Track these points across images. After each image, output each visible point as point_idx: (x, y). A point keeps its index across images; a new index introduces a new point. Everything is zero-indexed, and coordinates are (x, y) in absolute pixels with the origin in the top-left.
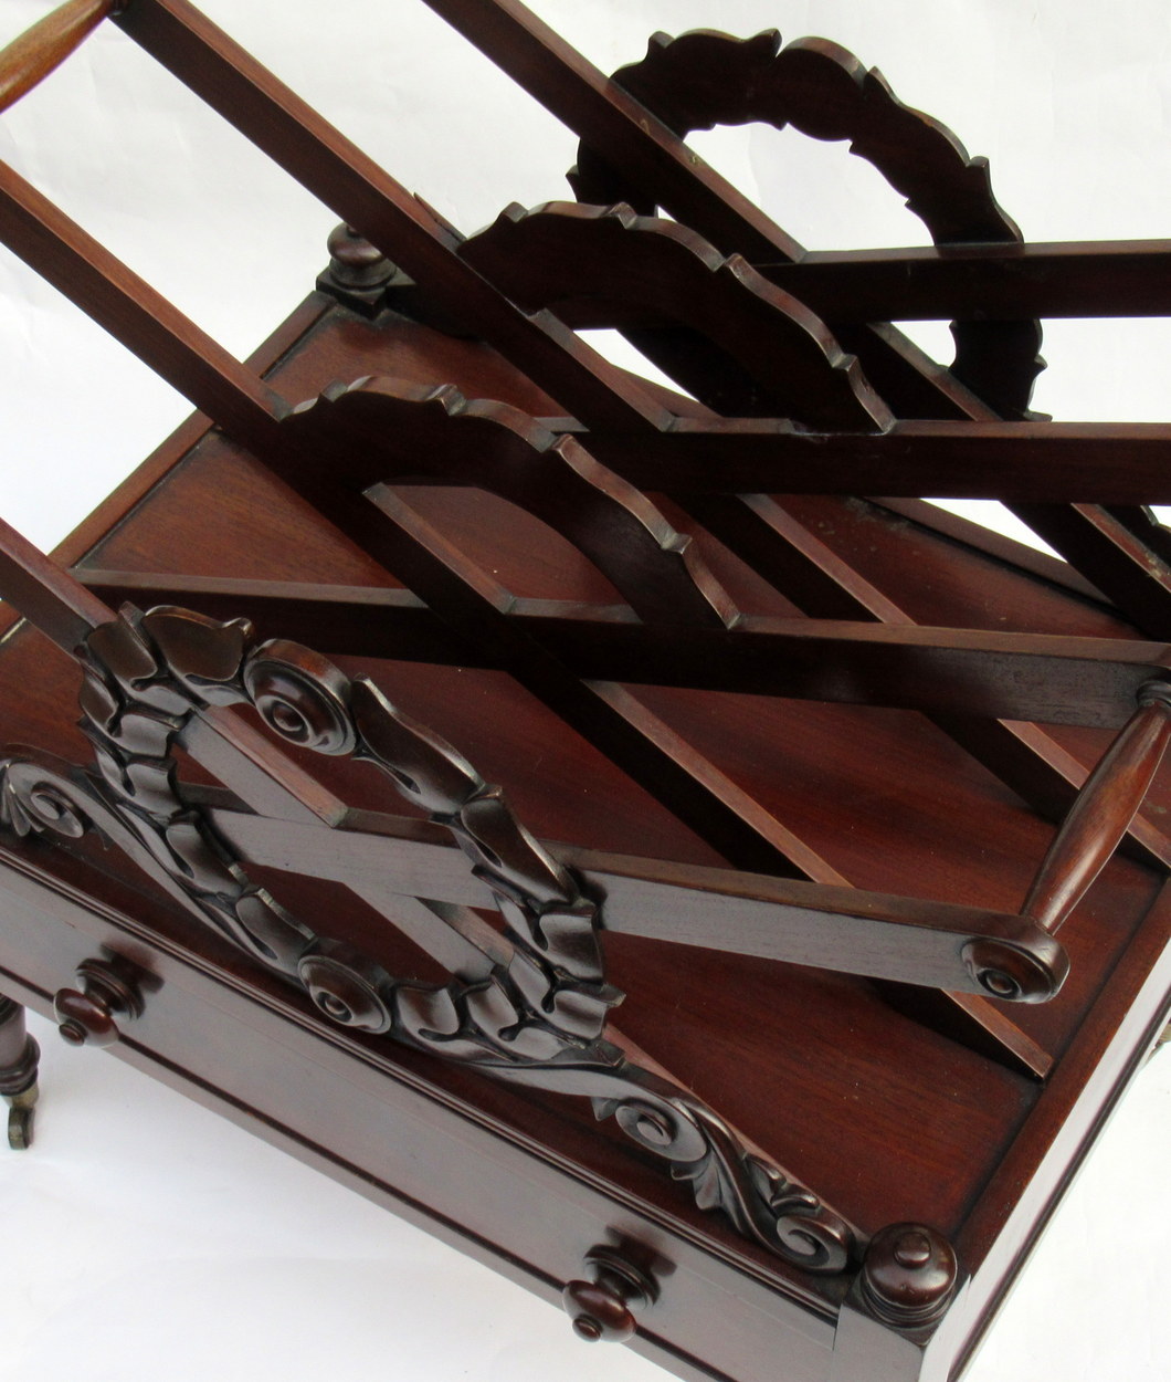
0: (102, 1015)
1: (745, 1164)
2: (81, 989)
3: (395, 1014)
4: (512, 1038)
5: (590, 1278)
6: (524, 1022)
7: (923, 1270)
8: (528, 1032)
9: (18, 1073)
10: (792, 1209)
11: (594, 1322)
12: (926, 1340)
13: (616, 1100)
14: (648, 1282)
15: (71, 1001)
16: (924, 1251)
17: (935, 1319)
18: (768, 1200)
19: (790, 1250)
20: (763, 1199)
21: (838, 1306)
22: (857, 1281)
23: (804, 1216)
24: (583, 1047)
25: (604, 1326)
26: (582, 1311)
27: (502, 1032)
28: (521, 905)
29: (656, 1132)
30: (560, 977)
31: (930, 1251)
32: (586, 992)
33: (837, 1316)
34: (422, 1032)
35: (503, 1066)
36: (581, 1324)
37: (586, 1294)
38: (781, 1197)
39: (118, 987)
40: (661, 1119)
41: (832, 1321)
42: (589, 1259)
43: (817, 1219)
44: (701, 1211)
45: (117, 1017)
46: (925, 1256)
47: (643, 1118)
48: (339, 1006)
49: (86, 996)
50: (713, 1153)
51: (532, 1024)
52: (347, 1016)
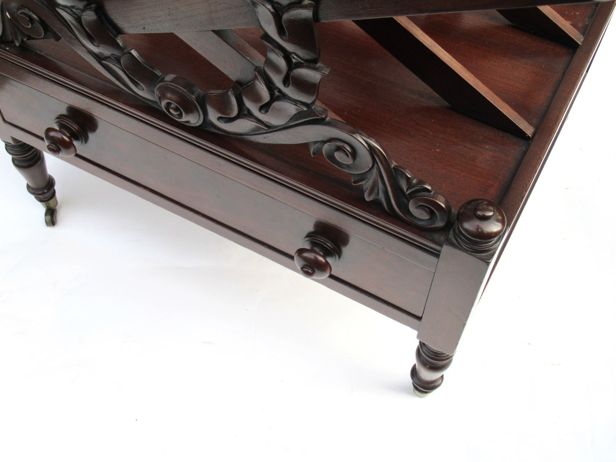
0: (68, 140)
1: (393, 171)
2: (57, 128)
3: (205, 113)
4: (267, 112)
5: (307, 246)
6: (273, 99)
7: (491, 220)
8: (276, 104)
9: (46, 191)
10: (418, 192)
11: (311, 268)
12: (490, 259)
13: (323, 141)
14: (336, 247)
15: (52, 134)
16: (490, 211)
17: (495, 248)
18: (405, 190)
19: (415, 218)
20: (402, 191)
21: (441, 246)
22: (451, 232)
23: (425, 196)
24: (305, 109)
25: (316, 270)
26: (305, 263)
27: (261, 109)
28: (272, 10)
29: (345, 156)
30: (294, 61)
31: (494, 211)
32: (308, 67)
33: (440, 251)
34: (219, 119)
35: (262, 134)
36: (304, 269)
37: (306, 255)
38: (413, 187)
39: (75, 127)
40: (348, 148)
41: (437, 254)
42: (307, 239)
43: (432, 197)
44: (367, 202)
45: (75, 143)
46: (491, 214)
47: (339, 149)
48: (176, 109)
49: (60, 131)
50: (376, 165)
51: (278, 99)
52: (180, 116)
